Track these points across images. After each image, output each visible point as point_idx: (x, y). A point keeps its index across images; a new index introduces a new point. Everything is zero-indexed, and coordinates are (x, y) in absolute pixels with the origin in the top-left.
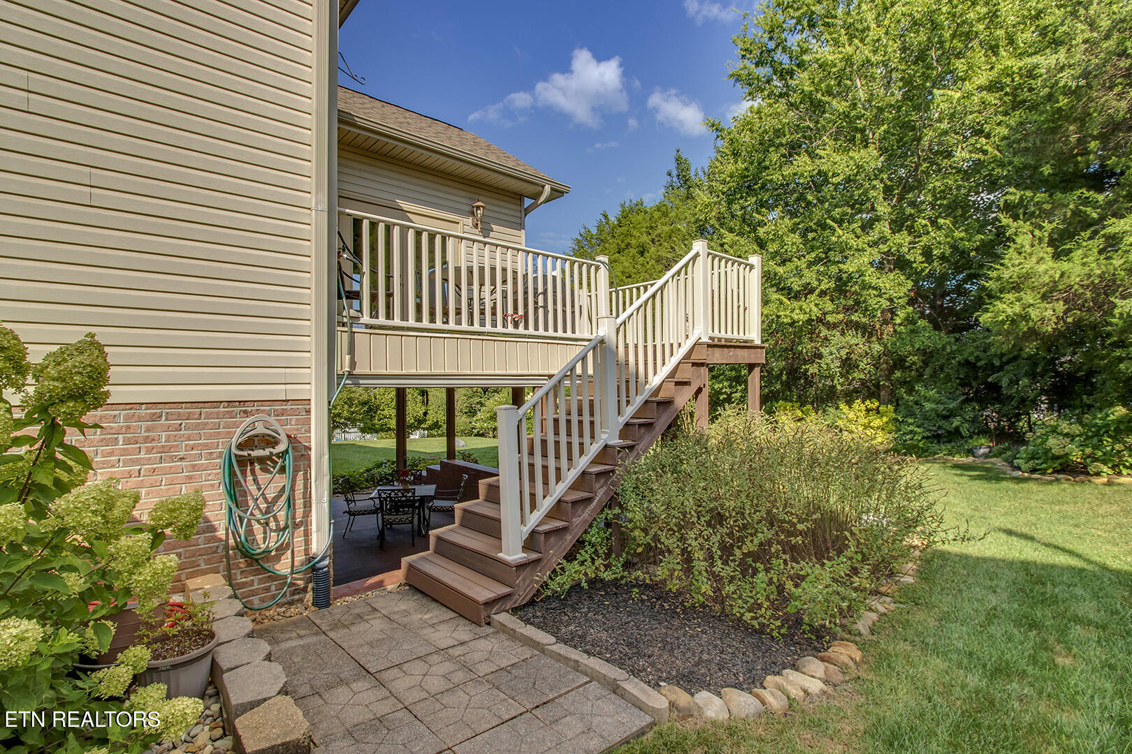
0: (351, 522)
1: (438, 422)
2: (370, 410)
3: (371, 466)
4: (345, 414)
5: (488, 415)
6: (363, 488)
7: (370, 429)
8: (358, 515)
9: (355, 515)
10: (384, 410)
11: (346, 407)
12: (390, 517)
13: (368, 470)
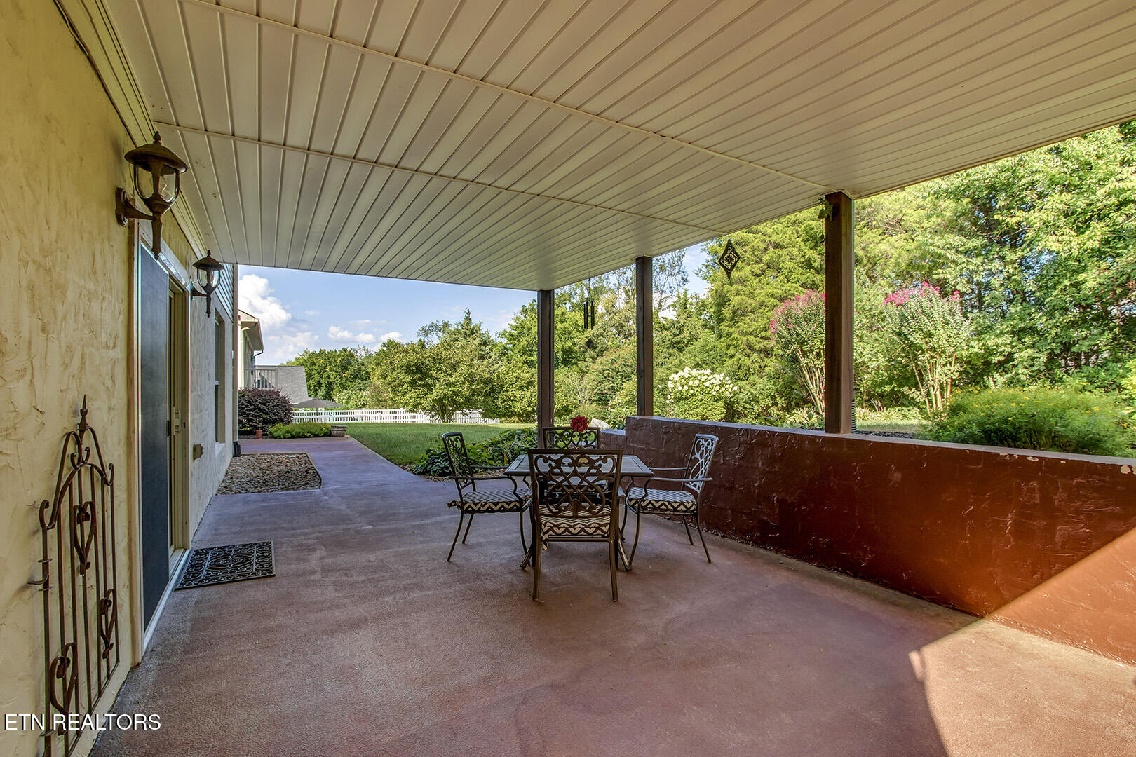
0: (465, 524)
1: (568, 405)
2: (493, 390)
3: (498, 438)
4: (466, 392)
5: (627, 399)
6: (486, 469)
7: (493, 412)
8: (479, 511)
9: (473, 512)
10: (507, 391)
11: (467, 384)
12: (556, 521)
13: (494, 443)
